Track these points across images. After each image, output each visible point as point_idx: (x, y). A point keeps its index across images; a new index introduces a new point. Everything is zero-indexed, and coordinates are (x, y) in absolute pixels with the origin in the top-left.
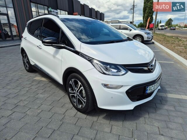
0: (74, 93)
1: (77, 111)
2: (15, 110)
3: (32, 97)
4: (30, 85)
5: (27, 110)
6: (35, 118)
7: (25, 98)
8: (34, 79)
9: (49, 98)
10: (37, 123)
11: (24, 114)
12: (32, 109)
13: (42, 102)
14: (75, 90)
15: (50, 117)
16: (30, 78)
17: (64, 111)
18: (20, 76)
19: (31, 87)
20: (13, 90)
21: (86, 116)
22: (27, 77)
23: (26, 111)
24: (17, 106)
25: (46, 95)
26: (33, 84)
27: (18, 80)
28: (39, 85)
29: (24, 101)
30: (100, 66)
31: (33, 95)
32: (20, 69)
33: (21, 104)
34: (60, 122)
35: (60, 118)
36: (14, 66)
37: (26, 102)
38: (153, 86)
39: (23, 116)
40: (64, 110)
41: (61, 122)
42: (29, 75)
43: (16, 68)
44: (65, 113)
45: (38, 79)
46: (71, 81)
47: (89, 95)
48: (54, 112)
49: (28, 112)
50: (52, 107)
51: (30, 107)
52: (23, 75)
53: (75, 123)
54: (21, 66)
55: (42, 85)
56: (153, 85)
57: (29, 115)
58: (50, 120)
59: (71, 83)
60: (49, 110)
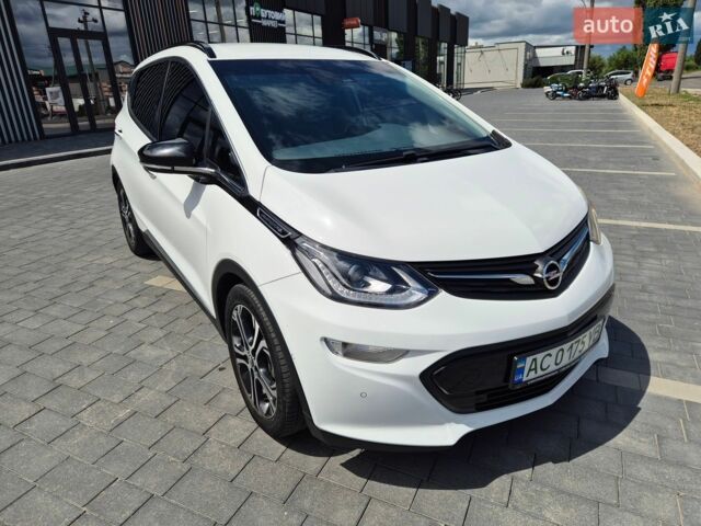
0: (245, 358)
1: (256, 425)
2: (46, 402)
3: (117, 354)
4: (125, 308)
5: (84, 406)
6: (102, 440)
7: (95, 356)
8: (148, 282)
9: (174, 365)
10: (102, 460)
11: (71, 422)
12: (100, 404)
13: (144, 376)
14: (248, 349)
15: (154, 441)
16: (136, 277)
17: (211, 421)
18: (105, 267)
19: (126, 316)
20: (66, 323)
21: (283, 448)
22: (126, 274)
23: (79, 410)
24: (56, 387)
25: (168, 352)
26: (137, 302)
27: (92, 285)
28: (154, 308)
29: (86, 369)
30: (320, 266)
31: (123, 347)
32: (111, 241)
33: (75, 381)
34: (179, 467)
35: (185, 449)
36: (98, 229)
37: (91, 376)
38: (549, 352)
39: (64, 430)
40: (209, 417)
41: (186, 467)
42: (135, 266)
43: (100, 239)
44: (212, 430)
45: (160, 285)
46: (235, 313)
47: (284, 376)
48: (174, 421)
49: (84, 414)
50: (174, 400)
51: (99, 394)
52: (115, 265)
53: (234, 473)
54: (118, 232)
55: (166, 309)
56: (554, 351)
57: (84, 425)
58: (150, 454)
59: (236, 319)
60: (158, 413)
